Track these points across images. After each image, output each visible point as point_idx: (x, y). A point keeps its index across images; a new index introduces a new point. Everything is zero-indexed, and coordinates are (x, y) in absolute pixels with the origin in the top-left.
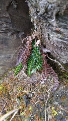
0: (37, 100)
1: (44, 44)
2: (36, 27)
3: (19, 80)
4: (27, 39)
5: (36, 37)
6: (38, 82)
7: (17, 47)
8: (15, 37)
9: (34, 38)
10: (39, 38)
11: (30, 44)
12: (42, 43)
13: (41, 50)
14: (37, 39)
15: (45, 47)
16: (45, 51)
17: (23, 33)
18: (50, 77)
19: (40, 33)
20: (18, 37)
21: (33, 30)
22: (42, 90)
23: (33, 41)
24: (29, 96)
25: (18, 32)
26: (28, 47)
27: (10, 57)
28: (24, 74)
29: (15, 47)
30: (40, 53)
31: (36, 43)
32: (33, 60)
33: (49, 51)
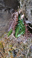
0: (20, 54)
1: (27, 17)
2: (21, 5)
3: (10, 39)
4: (15, 14)
5: (21, 12)
6: (22, 41)
7: (9, 19)
8: (7, 12)
9: (20, 13)
10: (23, 13)
11: (17, 18)
12: (25, 17)
13: (24, 21)
14: (22, 14)
15: (27, 19)
16: (27, 22)
17: (13, 10)
18: (29, 38)
19: (24, 9)
20: (9, 12)
21: (19, 8)
22: (24, 47)
23: (19, 15)
24: (16, 52)
25: (10, 9)
26: (15, 19)
27: (5, 26)
28: (13, 36)
29: (8, 19)
30: (23, 24)
31: (21, 17)
32: (19, 28)
33: (30, 23)
